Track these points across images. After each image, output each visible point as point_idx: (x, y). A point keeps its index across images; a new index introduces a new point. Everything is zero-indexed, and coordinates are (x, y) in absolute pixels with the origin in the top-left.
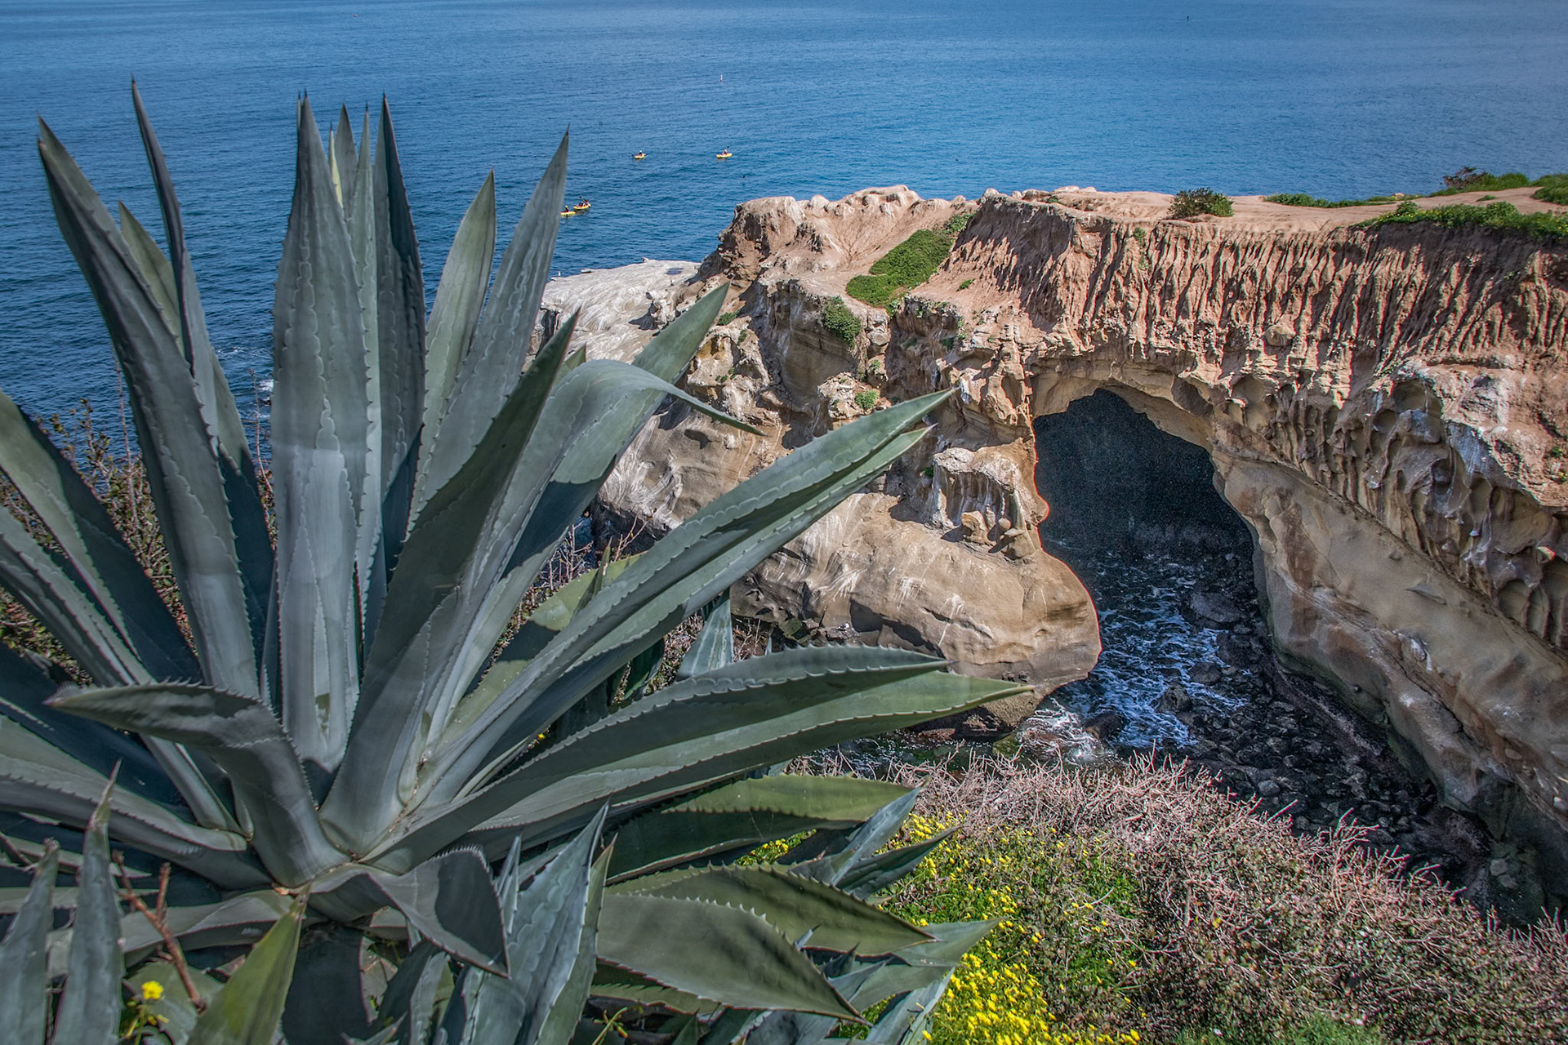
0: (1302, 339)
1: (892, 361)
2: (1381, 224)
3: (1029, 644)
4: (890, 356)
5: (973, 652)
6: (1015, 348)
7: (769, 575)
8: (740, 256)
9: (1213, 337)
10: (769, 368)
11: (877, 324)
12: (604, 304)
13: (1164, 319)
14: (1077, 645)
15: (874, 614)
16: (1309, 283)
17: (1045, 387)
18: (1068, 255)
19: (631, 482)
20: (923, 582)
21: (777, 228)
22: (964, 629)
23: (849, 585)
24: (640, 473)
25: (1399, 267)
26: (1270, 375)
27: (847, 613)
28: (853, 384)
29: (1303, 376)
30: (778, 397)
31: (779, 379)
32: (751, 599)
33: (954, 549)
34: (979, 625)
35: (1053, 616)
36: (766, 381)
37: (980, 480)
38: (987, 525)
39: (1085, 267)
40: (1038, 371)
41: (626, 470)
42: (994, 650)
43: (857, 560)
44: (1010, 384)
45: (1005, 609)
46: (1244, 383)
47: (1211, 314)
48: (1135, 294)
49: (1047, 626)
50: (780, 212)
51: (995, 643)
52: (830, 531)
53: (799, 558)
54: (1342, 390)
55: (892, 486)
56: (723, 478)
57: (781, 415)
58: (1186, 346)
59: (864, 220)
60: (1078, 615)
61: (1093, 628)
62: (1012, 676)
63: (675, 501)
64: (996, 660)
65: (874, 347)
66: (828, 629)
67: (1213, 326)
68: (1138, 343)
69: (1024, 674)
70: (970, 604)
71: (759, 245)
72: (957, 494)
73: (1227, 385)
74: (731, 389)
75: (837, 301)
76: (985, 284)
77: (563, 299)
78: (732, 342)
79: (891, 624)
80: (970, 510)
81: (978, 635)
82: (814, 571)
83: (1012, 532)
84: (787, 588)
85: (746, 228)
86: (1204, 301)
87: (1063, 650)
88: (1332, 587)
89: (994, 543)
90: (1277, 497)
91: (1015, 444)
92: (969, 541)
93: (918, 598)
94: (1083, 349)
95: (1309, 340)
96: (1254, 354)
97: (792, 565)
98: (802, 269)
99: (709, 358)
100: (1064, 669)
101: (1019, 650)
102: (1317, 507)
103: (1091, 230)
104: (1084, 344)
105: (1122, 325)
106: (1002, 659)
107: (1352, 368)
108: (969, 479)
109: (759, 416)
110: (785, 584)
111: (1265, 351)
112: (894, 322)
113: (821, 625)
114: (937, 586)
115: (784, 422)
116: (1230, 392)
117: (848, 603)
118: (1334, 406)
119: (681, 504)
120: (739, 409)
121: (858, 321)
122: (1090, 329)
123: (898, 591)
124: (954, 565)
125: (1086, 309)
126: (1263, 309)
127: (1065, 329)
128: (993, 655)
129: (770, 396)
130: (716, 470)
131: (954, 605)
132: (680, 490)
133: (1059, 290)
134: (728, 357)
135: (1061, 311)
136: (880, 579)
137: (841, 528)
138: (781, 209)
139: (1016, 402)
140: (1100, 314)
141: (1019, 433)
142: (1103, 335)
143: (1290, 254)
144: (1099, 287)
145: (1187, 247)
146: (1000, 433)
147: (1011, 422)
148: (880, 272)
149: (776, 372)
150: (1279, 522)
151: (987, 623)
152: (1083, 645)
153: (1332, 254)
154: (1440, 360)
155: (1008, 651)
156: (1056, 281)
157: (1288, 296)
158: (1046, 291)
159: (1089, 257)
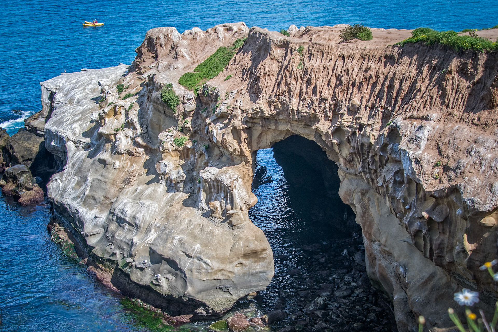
0: (363, 108)
1: (195, 120)
2: (404, 43)
3: (231, 270)
4: (195, 118)
5: (201, 273)
6: (239, 112)
7: (118, 235)
8: (144, 61)
9: (328, 106)
10: (141, 125)
11: (189, 100)
12: (81, 88)
13: (306, 96)
14: (261, 272)
15: (158, 254)
16: (371, 77)
17: (256, 134)
18: (267, 61)
19: (67, 187)
20: (184, 237)
21: (163, 45)
22: (198, 262)
23: (151, 240)
24: (73, 182)
25: (407, 67)
26: (348, 127)
27: (147, 254)
28: (175, 133)
29: (361, 127)
30: (144, 141)
31: (146, 130)
32: (108, 248)
33: (205, 221)
34: (205, 260)
35: (246, 256)
36: (139, 131)
37: (219, 184)
38: (221, 208)
39: (275, 67)
40: (250, 125)
41: (66, 180)
42: (211, 272)
43: (159, 227)
44: (236, 132)
45: (220, 252)
46: (338, 131)
47: (327, 94)
48: (294, 82)
49: (242, 261)
50: (165, 36)
51: (212, 269)
52: (151, 212)
53: (133, 226)
54: (374, 134)
55: (187, 188)
56: (109, 184)
57: (146, 151)
58: (315, 112)
59: (208, 41)
60: (261, 256)
61: (270, 263)
62: (221, 286)
63: (85, 197)
64: (212, 278)
65: (186, 112)
66: (137, 262)
67: (328, 100)
68: (293, 110)
69: (228, 286)
70: (204, 249)
71: (154, 55)
72: (211, 192)
73: (330, 132)
74: (121, 135)
75: (169, 86)
76: (237, 77)
77: (61, 85)
78: (125, 109)
79: (166, 260)
80: (216, 200)
81: (204, 265)
82: (139, 233)
83: (231, 212)
84: (125, 242)
85: (147, 45)
86: (325, 87)
87: (253, 274)
88: (379, 241)
89: (224, 218)
90: (360, 194)
91: (241, 165)
92: (212, 217)
93: (180, 246)
94: (270, 113)
95: (366, 107)
96: (342, 115)
97: (130, 230)
98: (166, 69)
99: (112, 118)
100: (253, 284)
101: (225, 273)
102: (378, 199)
103: (281, 47)
104: (271, 110)
105: (287, 99)
106: (215, 278)
107: (382, 122)
108: (215, 184)
109: (133, 151)
110: (124, 240)
111: (348, 114)
112: (198, 98)
113: (134, 261)
114: (191, 240)
115: (147, 154)
116: (331, 136)
117: (148, 249)
118: (371, 143)
119: (87, 199)
120: (123, 147)
121: (177, 98)
122: (274, 102)
123: (172, 242)
124: (202, 230)
125: (272, 91)
126: (350, 91)
127: (261, 102)
128: (211, 275)
129: (139, 140)
130: (106, 180)
131: (196, 249)
132: (88, 191)
133: (261, 80)
134: (122, 118)
135: (261, 92)
136: (165, 236)
137: (157, 210)
138: (166, 34)
139: (240, 142)
140: (278, 94)
141: (243, 159)
142: (279, 105)
143: (366, 60)
144: (279, 79)
145: (323, 57)
146: (235, 160)
147: (237, 153)
148: (199, 71)
149: (145, 126)
150: (359, 207)
151: (209, 258)
152: (264, 272)
153: (384, 60)
154: (408, 116)
155: (219, 273)
156: (260, 75)
157: (361, 83)
158: (256, 81)
159: (278, 62)
